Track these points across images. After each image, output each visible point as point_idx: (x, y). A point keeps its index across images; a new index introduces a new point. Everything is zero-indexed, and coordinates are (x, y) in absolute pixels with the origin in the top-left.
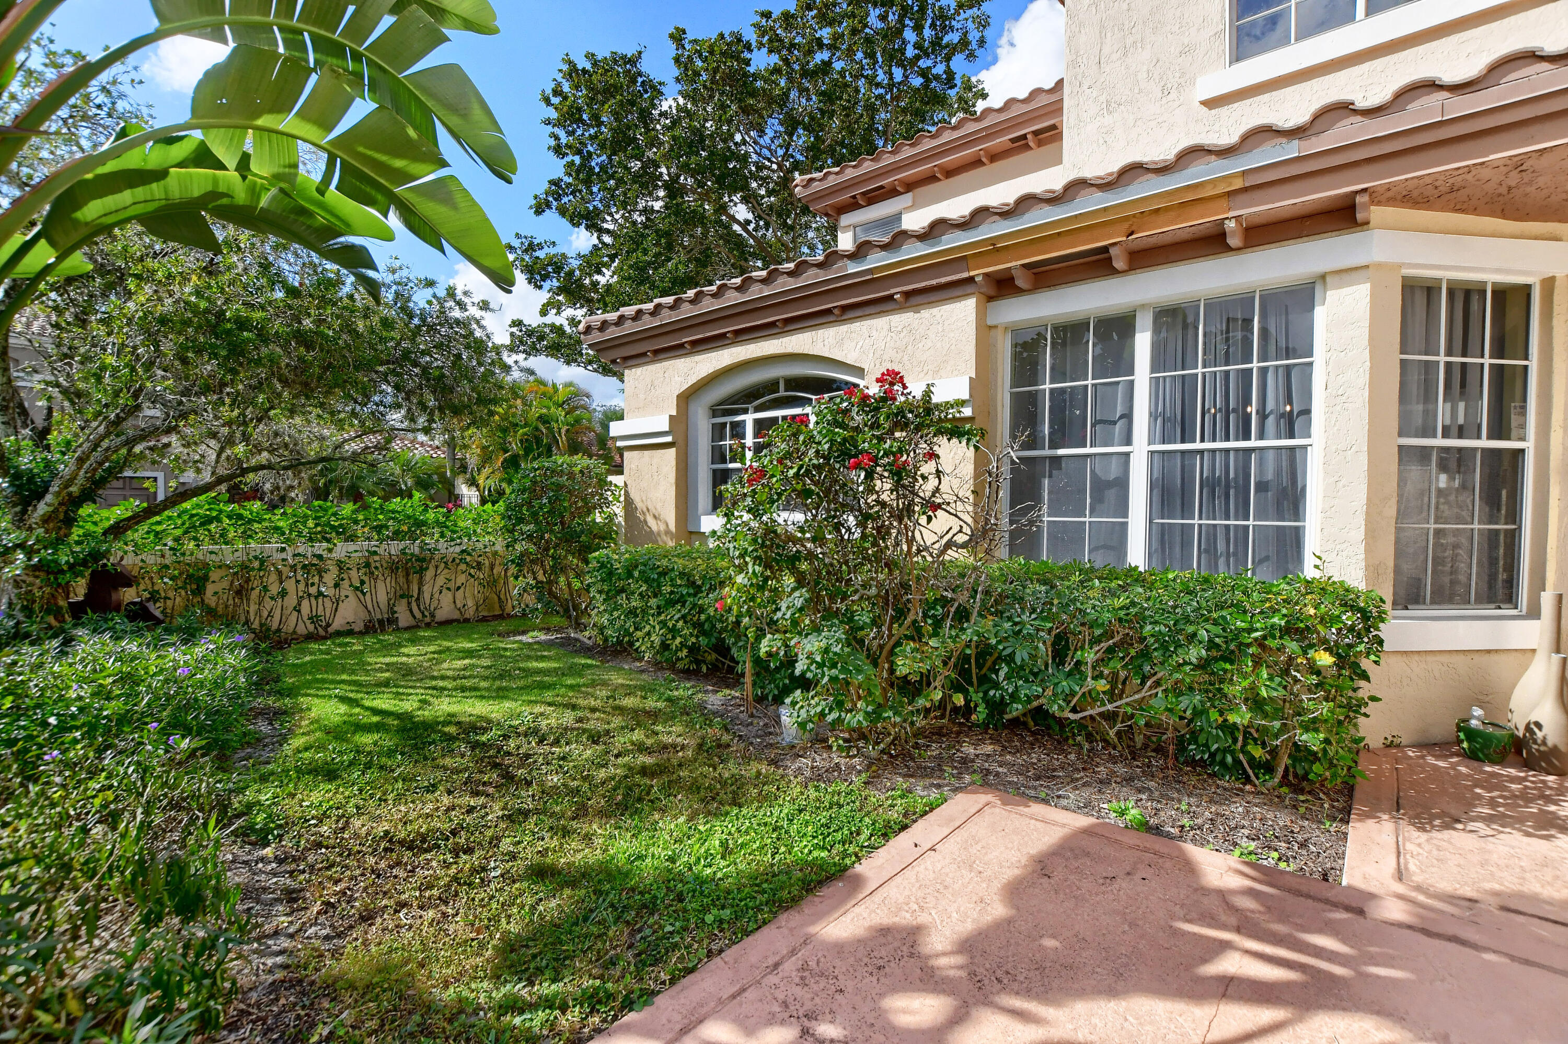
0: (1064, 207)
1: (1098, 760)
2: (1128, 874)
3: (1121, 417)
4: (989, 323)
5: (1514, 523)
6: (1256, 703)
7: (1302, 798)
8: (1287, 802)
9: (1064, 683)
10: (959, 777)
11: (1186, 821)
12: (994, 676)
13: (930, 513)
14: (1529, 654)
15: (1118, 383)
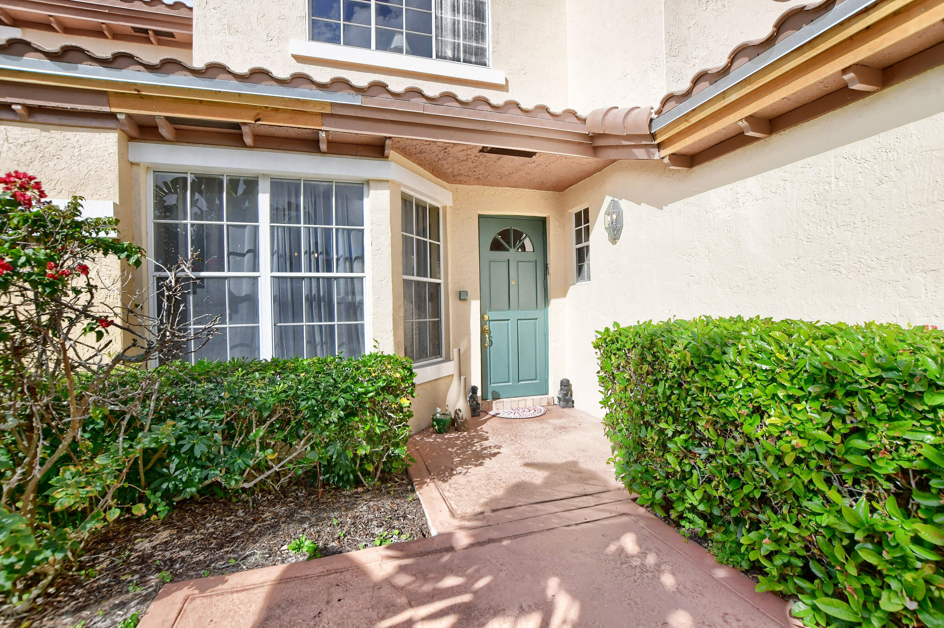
0: (207, 82)
1: (261, 508)
2: (328, 602)
3: (249, 251)
4: (132, 159)
5: (438, 317)
6: (370, 437)
7: (389, 485)
8: (384, 491)
9: (240, 461)
10: (142, 582)
11: (339, 533)
12: (165, 470)
13: (100, 329)
14: (450, 378)
15: (245, 226)
